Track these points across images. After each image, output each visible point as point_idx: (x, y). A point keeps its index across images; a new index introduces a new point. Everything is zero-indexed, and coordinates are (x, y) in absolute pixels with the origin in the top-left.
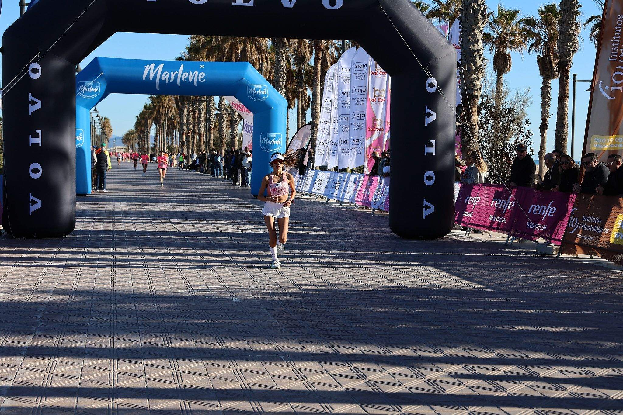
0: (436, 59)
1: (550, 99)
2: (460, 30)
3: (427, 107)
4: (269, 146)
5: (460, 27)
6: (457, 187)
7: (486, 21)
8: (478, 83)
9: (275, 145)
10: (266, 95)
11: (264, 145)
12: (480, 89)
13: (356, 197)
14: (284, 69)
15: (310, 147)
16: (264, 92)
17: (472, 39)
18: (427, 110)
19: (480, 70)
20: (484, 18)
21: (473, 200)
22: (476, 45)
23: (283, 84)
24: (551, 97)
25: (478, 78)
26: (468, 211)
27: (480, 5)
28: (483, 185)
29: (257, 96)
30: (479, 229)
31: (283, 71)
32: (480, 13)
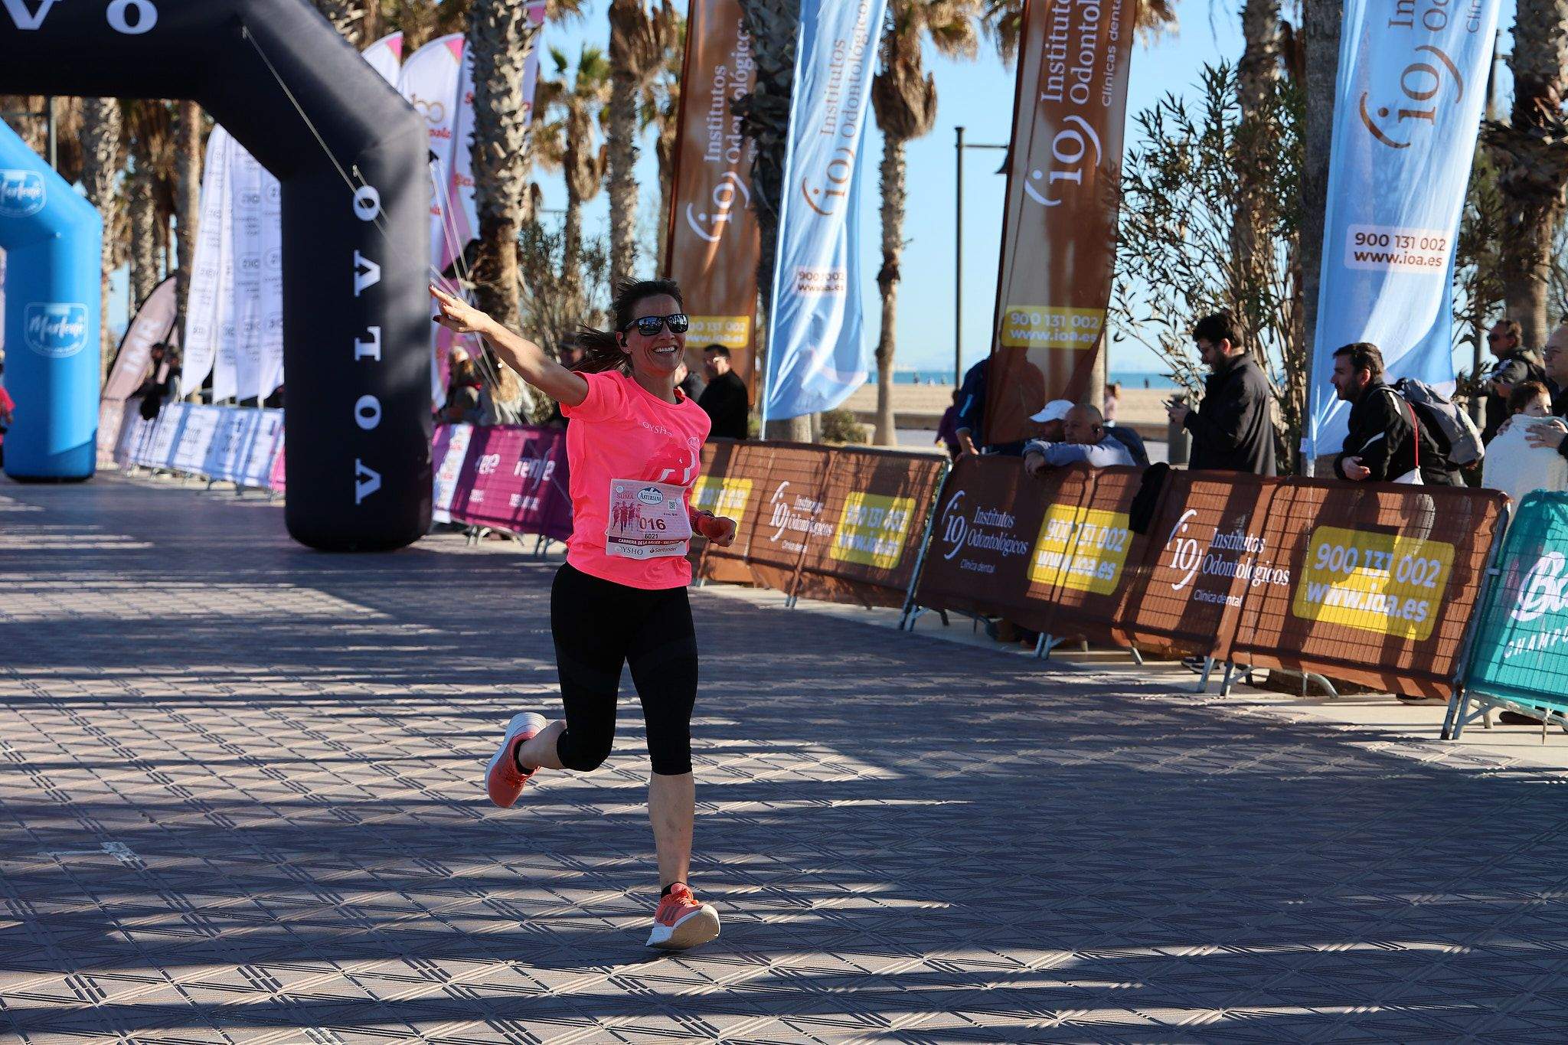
0: (376, 143)
1: (902, 196)
2: (471, 65)
3: (357, 253)
4: (50, 341)
5: (470, 58)
6: (462, 435)
7: (528, 43)
8: (513, 189)
9: (69, 339)
10: (38, 200)
11: (35, 335)
12: (519, 202)
13: (272, 470)
14: (108, 115)
15: (174, 341)
16: (33, 192)
17: (495, 87)
18: (359, 260)
19: (515, 159)
20: (523, 38)
21: (488, 463)
22: (506, 101)
23: (108, 157)
24: (905, 191)
25: (513, 179)
26: (480, 489)
27: (513, 7)
28: (513, 427)
29: (13, 202)
30: (505, 530)
31: (107, 119)
32: (512, 27)
